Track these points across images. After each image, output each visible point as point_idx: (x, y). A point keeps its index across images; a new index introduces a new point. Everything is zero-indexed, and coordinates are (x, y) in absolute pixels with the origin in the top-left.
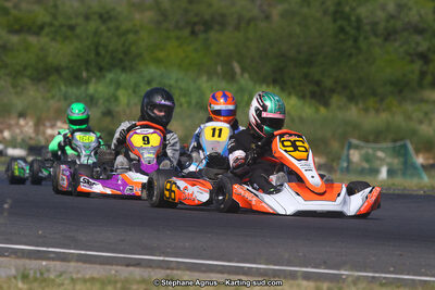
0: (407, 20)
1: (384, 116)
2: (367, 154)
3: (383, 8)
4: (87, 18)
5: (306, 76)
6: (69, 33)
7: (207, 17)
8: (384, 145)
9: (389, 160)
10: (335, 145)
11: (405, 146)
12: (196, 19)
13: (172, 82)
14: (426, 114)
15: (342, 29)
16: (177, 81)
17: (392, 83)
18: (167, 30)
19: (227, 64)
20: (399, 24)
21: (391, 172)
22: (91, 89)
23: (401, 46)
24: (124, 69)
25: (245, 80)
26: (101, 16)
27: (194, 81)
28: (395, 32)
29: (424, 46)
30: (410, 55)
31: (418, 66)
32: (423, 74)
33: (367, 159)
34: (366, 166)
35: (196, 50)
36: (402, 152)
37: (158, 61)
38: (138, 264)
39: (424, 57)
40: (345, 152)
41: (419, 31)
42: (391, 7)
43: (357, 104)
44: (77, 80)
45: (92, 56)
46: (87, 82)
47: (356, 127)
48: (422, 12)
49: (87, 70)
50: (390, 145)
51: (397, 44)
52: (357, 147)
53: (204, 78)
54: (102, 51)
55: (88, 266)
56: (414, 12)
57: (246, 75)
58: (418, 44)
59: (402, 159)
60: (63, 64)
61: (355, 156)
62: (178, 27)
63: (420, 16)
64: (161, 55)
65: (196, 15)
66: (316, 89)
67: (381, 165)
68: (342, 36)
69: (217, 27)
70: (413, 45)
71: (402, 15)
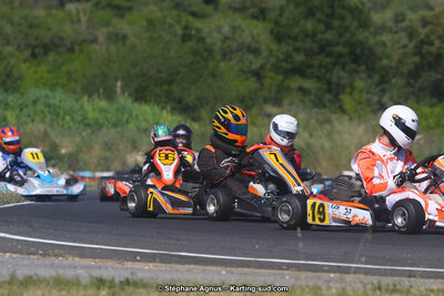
0: (240, 40)
3: (219, 29)
5: (168, 94)
7: (47, 40)
12: (35, 43)
13: (57, 102)
20: (234, 45)
23: (236, 64)
24: (6, 90)
25: (124, 100)
27: (77, 101)
28: (231, 52)
29: (256, 66)
30: (243, 72)
31: (252, 83)
35: (49, 71)
39: (258, 75)
41: (253, 50)
42: (226, 29)
48: (255, 32)
51: (232, 63)
53: (86, 98)
56: (247, 33)
58: (251, 62)
62: (19, 49)
63: (253, 37)
65: (37, 39)
70: (247, 63)
71: (236, 36)
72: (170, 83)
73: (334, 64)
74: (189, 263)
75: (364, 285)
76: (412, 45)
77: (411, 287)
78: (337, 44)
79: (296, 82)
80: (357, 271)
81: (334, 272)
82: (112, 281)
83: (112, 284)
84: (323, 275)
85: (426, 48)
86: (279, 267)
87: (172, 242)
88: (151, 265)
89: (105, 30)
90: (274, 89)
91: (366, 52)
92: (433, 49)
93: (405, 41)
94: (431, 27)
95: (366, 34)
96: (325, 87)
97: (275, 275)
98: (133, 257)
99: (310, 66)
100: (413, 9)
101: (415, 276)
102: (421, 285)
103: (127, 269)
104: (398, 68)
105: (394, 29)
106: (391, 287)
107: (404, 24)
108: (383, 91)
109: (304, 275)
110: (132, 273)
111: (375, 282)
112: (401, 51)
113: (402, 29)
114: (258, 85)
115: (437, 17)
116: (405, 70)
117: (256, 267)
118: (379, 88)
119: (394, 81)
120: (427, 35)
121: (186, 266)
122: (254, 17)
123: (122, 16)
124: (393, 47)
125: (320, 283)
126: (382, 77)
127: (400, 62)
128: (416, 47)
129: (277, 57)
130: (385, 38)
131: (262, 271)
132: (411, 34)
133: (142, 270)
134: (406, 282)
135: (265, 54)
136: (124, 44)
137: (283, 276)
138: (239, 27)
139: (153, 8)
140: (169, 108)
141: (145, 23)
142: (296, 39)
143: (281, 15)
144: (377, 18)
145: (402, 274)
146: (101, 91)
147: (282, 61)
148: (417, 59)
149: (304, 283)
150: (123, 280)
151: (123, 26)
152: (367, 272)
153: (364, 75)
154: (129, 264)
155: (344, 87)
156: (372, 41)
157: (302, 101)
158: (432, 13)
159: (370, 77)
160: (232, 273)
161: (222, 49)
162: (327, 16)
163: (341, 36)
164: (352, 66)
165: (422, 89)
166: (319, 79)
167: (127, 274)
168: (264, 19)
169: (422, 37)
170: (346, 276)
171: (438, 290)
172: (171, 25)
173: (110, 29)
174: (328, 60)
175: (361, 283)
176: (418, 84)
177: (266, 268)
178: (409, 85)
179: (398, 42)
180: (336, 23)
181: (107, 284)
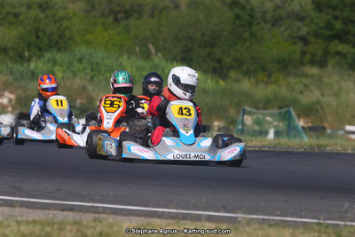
0: (290, 9)
1: (272, 88)
2: (258, 118)
4: (29, 7)
5: (209, 54)
6: (13, 20)
7: (128, 7)
8: (271, 111)
9: (275, 123)
10: (232, 112)
11: (289, 113)
12: (118, 9)
13: (99, 60)
14: (306, 86)
15: (238, 17)
16: (102, 59)
17: (279, 62)
18: (95, 17)
19: (143, 45)
20: (284, 13)
21: (277, 134)
22: (32, 66)
23: (286, 30)
24: (59, 49)
25: (158, 58)
26: (40, 6)
27: (117, 60)
28: (281, 19)
29: (304, 31)
30: (293, 37)
31: (299, 47)
32: (304, 53)
33: (258, 122)
34: (257, 128)
35: (118, 34)
36: (286, 117)
37: (88, 43)
38: (71, 209)
39: (304, 40)
40: (240, 118)
41: (300, 18)
43: (249, 78)
44: (20, 58)
45: (33, 39)
46: (29, 60)
47: (248, 96)
48: (303, 3)
49: (29, 50)
50: (276, 111)
51: (282, 29)
52: (250, 113)
53: (126, 57)
54: (41, 34)
55: (31, 210)
56: (296, 3)
57: (160, 54)
58: (299, 29)
59: (287, 123)
60: (10, 46)
61: (248, 120)
62: (103, 15)
63: (301, 6)
64: (89, 37)
65: (119, 5)
66: (217, 65)
67: (270, 128)
68: (238, 22)
69: (135, 15)
70: (295, 30)
71: (286, 5)
72: (213, 45)
99: (349, 33)
142: (335, 8)
147: (322, 28)
157: (338, 64)
161: (273, 16)
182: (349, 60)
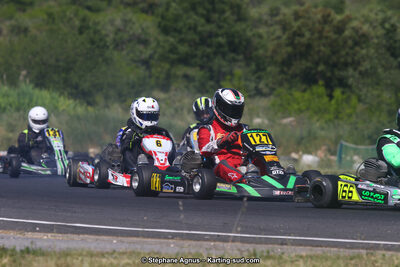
0: (131, 32)
3: (112, 22)
20: (125, 36)
23: (128, 54)
25: (26, 86)
28: (123, 42)
29: (147, 53)
30: (135, 61)
31: (142, 71)
39: (146, 63)
41: (143, 41)
42: (118, 22)
48: (144, 25)
51: (124, 53)
56: (137, 26)
58: (141, 52)
63: (143, 29)
70: (138, 53)
71: (128, 29)
72: (68, 70)
73: (215, 53)
74: (83, 233)
75: (241, 252)
76: (285, 37)
77: (283, 253)
78: (217, 35)
79: (181, 70)
80: (235, 239)
81: (214, 241)
82: (14, 250)
83: (13, 253)
84: (205, 243)
85: (297, 40)
86: (165, 236)
87: (69, 214)
88: (49, 235)
89: (8, 23)
90: (163, 76)
91: (244, 43)
92: (304, 40)
93: (279, 33)
94: (302, 20)
95: (244, 26)
96: (208, 74)
97: (161, 243)
98: (33, 228)
99: (195, 56)
100: (286, 4)
101: (286, 244)
102: (291, 251)
103: (28, 239)
104: (272, 57)
105: (269, 22)
106: (265, 254)
107: (278, 18)
108: (260, 78)
109: (187, 243)
110: (32, 243)
111: (251, 249)
112: (275, 42)
113: (277, 23)
114: (147, 73)
115: (307, 11)
116: (279, 58)
117: (144, 237)
118: (256, 75)
119: (269, 69)
120: (299, 28)
121: (81, 236)
122: (144, 11)
123: (24, 11)
124: (269, 38)
125: (201, 251)
126: (258, 66)
127: (275, 52)
128: (289, 38)
129: (163, 47)
130: (262, 30)
131: (150, 240)
132: (285, 27)
133: (41, 239)
134: (278, 249)
135: (153, 45)
136: (26, 36)
137: (168, 245)
138: (130, 20)
139: (52, 3)
140: (66, 93)
141: (45, 17)
142: (179, 32)
143: (167, 9)
144: (254, 12)
145: (275, 242)
146: (5, 77)
147: (168, 52)
148: (290, 49)
149: (187, 251)
150: (23, 248)
151: (25, 19)
152: (243, 240)
153: (242, 64)
154: (29, 235)
155: (224, 74)
156: (249, 34)
157: (187, 87)
158: (303, 8)
159: (248, 65)
160: (123, 242)
161: (114, 40)
162: (208, 11)
163: (220, 27)
164: (232, 55)
165: (295, 76)
166: (202, 67)
167: (27, 244)
168: (153, 13)
169: (295, 29)
170: (225, 244)
171: (307, 256)
172: (70, 19)
173: (13, 22)
174: (209, 50)
175: (239, 250)
176: (290, 72)
177: (153, 237)
178: (282, 72)
179: (273, 34)
180: (215, 16)
181: (9, 252)
182: (197, 84)
